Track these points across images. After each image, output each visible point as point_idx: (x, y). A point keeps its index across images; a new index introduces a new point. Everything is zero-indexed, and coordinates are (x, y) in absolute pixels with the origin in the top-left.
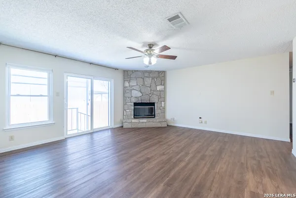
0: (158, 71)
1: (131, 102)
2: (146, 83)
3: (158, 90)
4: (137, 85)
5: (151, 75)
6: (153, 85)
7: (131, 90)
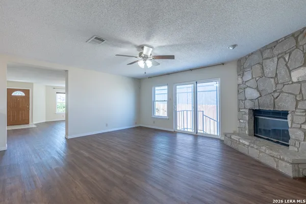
0: (293, 35)
1: (245, 108)
2: (266, 71)
3: (294, 79)
4: (252, 78)
5: (276, 52)
6: (283, 71)
7: (245, 89)
